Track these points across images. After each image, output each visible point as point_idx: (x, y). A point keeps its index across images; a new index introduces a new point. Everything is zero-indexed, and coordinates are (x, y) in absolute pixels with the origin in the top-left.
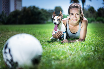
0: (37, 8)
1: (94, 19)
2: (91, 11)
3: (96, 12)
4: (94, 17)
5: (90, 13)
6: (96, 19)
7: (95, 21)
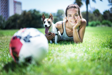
0: (38, 12)
1: (99, 22)
2: (96, 14)
3: (102, 15)
4: (99, 20)
5: (95, 15)
6: (101, 22)
7: (101, 24)
